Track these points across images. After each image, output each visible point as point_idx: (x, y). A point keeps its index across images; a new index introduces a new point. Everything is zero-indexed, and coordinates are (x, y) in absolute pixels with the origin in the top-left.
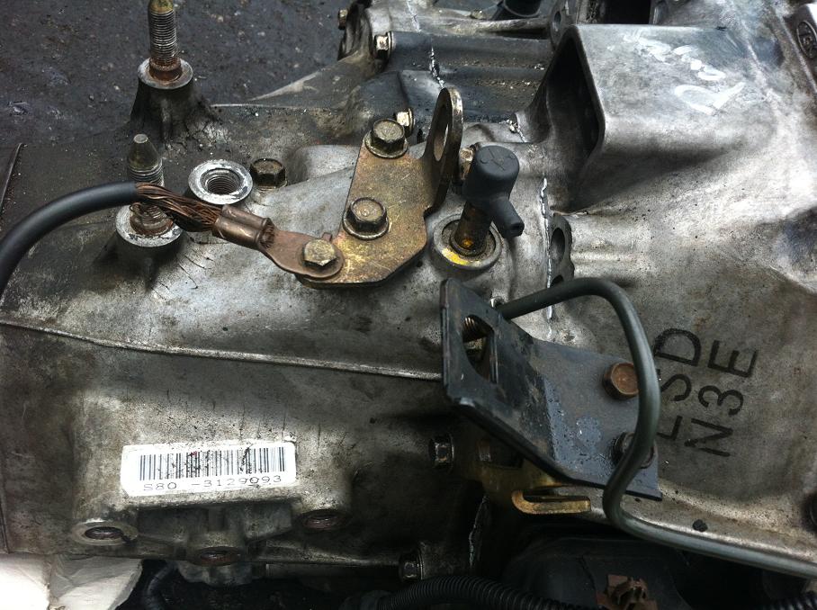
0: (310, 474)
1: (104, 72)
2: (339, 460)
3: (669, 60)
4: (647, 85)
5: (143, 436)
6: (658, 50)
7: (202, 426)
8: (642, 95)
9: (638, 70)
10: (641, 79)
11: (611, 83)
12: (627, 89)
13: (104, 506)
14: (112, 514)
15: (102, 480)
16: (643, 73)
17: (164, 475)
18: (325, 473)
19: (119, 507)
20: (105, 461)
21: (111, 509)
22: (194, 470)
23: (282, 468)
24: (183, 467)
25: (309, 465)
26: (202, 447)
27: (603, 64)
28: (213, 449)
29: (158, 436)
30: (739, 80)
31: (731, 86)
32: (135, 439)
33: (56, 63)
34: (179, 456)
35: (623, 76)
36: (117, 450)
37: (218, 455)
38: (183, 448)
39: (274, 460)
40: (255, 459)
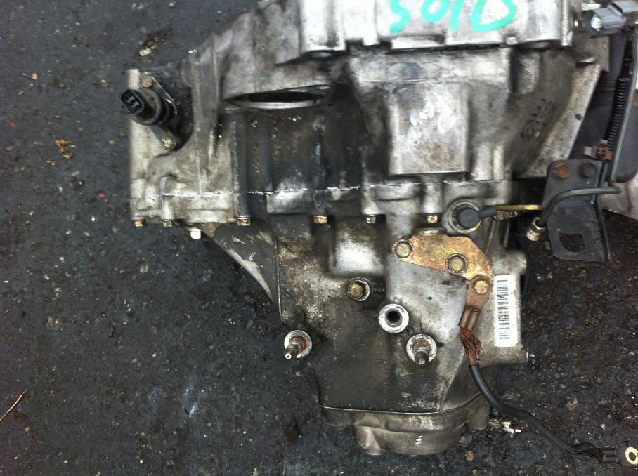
0: (510, 269)
1: (143, 365)
2: (502, 256)
3: (421, 130)
4: (439, 146)
5: (491, 339)
6: (414, 135)
7: (487, 315)
8: (445, 150)
9: (429, 149)
10: (435, 148)
11: (439, 165)
12: (442, 157)
13: (521, 352)
14: (524, 349)
15: (510, 353)
16: (431, 147)
17: (508, 330)
18: (510, 263)
19: (521, 346)
20: (501, 353)
21: (522, 349)
22: (507, 317)
23: (505, 281)
24: (505, 322)
25: (506, 269)
26: (496, 315)
27: (425, 166)
28: (497, 310)
29: (491, 333)
30: (432, 94)
31: (436, 100)
32: (492, 342)
33: (145, 394)
34: (500, 324)
35: (434, 157)
36: (497, 349)
37: (499, 308)
38: (497, 323)
39: (502, 285)
40: (502, 292)
